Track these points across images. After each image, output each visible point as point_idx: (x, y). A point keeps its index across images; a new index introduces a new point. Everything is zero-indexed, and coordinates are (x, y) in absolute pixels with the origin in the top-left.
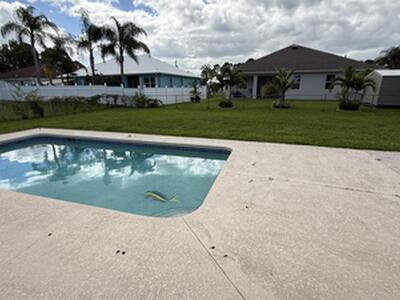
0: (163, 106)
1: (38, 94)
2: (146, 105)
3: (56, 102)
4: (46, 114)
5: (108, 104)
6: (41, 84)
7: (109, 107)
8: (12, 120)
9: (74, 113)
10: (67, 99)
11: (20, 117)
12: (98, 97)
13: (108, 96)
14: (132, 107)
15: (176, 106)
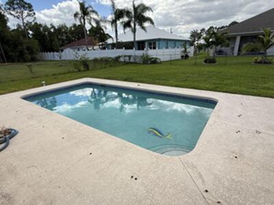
0: (161, 63)
1: (87, 57)
2: (149, 62)
3: (96, 60)
4: (90, 68)
5: (124, 62)
6: (88, 50)
7: (126, 63)
8: (73, 72)
9: (105, 68)
10: (102, 59)
11: (77, 70)
12: (119, 57)
13: (125, 56)
14: (140, 64)
15: (171, 62)
